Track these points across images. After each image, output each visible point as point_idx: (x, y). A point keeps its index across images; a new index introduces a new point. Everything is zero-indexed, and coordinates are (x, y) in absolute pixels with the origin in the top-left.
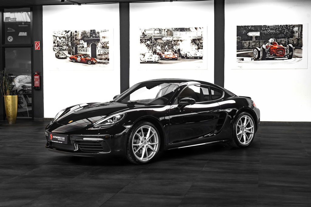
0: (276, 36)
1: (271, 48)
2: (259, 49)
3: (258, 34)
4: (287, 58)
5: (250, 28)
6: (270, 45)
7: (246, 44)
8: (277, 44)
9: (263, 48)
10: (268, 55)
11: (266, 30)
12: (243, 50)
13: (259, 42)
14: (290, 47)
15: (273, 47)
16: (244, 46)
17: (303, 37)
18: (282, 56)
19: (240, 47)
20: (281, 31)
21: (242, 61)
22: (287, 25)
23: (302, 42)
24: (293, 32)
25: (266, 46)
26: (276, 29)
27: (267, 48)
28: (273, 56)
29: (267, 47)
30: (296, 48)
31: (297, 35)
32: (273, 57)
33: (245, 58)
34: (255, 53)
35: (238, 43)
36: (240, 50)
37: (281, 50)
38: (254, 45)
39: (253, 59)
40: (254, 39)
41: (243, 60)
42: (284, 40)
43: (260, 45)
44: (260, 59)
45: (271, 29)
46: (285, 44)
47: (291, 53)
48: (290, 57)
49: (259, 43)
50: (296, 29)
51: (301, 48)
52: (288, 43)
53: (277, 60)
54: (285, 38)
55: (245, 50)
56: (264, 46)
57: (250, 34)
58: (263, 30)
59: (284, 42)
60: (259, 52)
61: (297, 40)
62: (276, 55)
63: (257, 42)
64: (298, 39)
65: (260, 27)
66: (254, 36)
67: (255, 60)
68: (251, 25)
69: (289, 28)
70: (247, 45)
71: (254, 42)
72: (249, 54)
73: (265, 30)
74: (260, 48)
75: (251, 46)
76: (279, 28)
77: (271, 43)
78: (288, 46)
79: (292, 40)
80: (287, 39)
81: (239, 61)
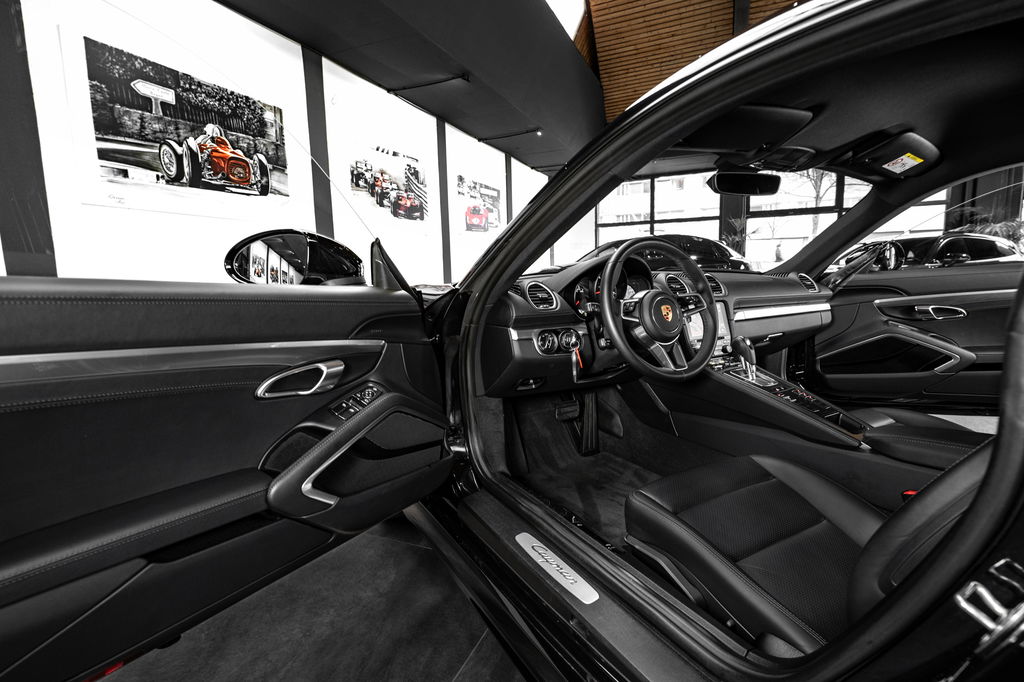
0: (223, 120)
1: (215, 154)
2: (179, 150)
3: (169, 96)
4: (257, 193)
5: (138, 66)
6: (209, 143)
7: (131, 118)
8: (230, 146)
9: (190, 148)
10: (206, 173)
11: (195, 92)
12: (119, 138)
13: (176, 124)
14: (260, 161)
15: (217, 151)
16: (122, 125)
17: (285, 142)
18: (244, 183)
19: (106, 124)
20: (234, 110)
21: (120, 178)
22: (247, 98)
23: (284, 155)
24: (263, 123)
25: (200, 145)
26: (222, 98)
27: (202, 152)
28: (221, 179)
29: (202, 147)
30: (274, 169)
31: (272, 132)
32: (222, 182)
33: (132, 170)
34: (167, 161)
35: (96, 106)
36: (111, 137)
37: (240, 166)
38: (161, 131)
39: (163, 177)
40: (158, 111)
41: (125, 174)
42: (246, 140)
43: (179, 136)
44: (184, 180)
45: (208, 95)
46: (249, 150)
47: (265, 180)
48: (265, 190)
49: (177, 129)
50: (269, 116)
51: (284, 171)
52: (256, 152)
53: (232, 192)
54: (247, 134)
55: (128, 140)
56: (193, 143)
57: (143, 88)
58: (185, 90)
59: (245, 145)
60: (179, 158)
61: (273, 147)
62: (228, 179)
63: (170, 124)
64: (277, 145)
65: (174, 74)
66: (156, 99)
67: (167, 182)
68: (143, 57)
69: (252, 107)
70: (135, 123)
71: (159, 119)
72: (147, 158)
73: (190, 90)
74: (181, 145)
75: (148, 131)
76: (229, 100)
77: (213, 139)
78: (255, 157)
79: (264, 145)
80: (251, 137)
81: (112, 177)
